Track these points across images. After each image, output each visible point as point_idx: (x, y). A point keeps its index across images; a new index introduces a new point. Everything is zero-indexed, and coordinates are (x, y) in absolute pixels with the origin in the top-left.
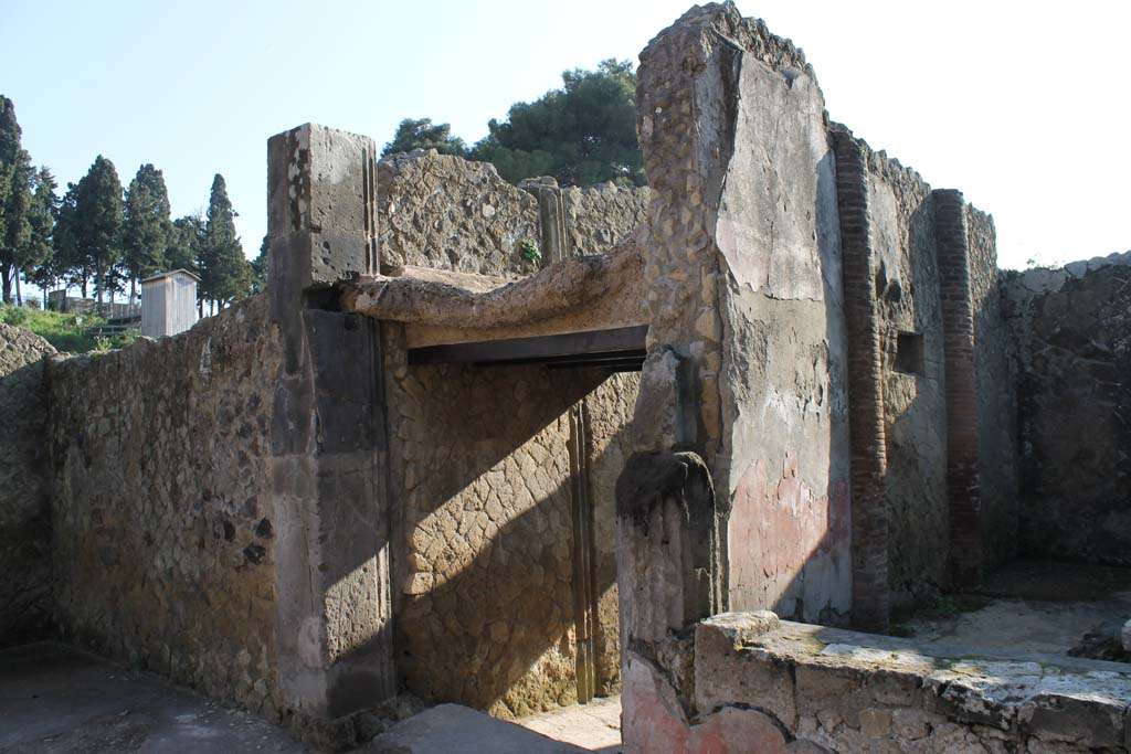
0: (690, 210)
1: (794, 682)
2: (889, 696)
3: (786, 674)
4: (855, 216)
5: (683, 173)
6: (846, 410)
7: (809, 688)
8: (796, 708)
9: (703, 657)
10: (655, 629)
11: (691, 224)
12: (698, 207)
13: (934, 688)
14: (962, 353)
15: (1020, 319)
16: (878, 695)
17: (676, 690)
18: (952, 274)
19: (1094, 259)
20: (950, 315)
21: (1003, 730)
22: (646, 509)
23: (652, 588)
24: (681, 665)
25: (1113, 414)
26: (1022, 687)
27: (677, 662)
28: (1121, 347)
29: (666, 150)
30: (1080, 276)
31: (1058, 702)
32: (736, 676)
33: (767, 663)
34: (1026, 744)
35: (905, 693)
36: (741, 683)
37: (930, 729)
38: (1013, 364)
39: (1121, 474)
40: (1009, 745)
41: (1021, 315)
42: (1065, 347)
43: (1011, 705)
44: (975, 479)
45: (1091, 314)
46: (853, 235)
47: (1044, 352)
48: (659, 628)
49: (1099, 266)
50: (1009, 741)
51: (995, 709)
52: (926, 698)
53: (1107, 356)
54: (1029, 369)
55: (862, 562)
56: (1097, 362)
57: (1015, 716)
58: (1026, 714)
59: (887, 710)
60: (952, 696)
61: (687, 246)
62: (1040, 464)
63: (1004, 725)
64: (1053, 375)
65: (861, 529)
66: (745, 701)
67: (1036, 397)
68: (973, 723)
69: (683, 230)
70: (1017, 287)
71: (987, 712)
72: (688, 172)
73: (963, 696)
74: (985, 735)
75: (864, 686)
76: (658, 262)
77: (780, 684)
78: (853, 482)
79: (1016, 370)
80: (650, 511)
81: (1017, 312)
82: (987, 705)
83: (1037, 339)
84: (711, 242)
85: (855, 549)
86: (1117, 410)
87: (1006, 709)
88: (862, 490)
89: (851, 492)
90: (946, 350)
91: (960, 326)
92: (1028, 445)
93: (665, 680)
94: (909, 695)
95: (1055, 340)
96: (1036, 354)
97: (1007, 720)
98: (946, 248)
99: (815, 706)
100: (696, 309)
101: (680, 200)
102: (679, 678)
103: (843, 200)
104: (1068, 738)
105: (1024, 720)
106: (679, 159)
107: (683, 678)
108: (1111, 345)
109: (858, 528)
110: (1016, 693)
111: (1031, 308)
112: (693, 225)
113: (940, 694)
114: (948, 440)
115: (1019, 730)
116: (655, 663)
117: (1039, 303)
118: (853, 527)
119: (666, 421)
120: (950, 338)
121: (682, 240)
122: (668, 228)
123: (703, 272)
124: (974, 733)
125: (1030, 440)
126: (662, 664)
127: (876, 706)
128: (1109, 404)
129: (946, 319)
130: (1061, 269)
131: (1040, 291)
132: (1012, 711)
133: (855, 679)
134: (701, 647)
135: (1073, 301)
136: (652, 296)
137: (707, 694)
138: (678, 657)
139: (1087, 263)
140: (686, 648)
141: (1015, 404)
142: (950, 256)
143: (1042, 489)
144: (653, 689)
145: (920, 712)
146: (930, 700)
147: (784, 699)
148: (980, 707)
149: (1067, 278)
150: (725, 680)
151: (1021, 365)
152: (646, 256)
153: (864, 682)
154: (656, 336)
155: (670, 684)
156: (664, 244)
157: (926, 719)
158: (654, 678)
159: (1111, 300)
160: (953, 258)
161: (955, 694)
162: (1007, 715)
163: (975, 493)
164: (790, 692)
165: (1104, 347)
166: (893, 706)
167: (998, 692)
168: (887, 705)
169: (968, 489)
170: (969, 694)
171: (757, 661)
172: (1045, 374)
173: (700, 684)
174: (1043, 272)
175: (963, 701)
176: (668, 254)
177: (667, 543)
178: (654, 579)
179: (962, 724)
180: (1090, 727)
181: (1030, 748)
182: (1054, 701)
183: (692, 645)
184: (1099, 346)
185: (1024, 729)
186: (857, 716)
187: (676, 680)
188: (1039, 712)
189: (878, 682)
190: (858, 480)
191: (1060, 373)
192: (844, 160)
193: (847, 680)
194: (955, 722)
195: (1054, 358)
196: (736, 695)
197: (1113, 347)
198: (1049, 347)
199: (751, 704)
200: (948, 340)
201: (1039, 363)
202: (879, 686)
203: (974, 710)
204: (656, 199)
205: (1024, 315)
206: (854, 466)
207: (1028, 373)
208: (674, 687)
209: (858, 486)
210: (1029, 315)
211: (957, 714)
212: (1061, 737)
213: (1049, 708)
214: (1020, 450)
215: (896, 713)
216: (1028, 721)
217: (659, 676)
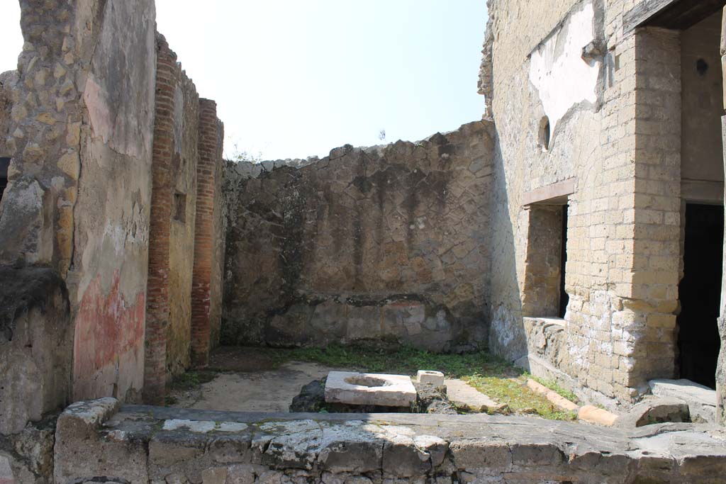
0: (64, 67)
1: (148, 454)
2: (226, 457)
3: (141, 449)
4: (165, 103)
5: (61, 35)
6: (147, 242)
7: (161, 458)
8: (149, 475)
9: (63, 443)
10: (14, 423)
11: (63, 78)
12: (71, 66)
13: (260, 447)
14: (206, 210)
15: (232, 192)
16: (217, 457)
17: (36, 475)
18: (205, 156)
19: (278, 160)
20: (202, 184)
21: (307, 470)
22: (11, 316)
23: (14, 386)
24: (41, 453)
25: (280, 256)
26: (315, 439)
27: (37, 449)
28: (288, 216)
29: (45, 11)
30: (270, 170)
31: (344, 446)
32: (95, 455)
33: (124, 441)
34: (321, 477)
35: (239, 453)
36: (100, 461)
37: (256, 476)
38: (225, 220)
39: (282, 292)
40: (310, 479)
41: (232, 190)
42: (257, 213)
43: (312, 452)
44: (208, 295)
45: (273, 194)
46: (162, 116)
47: (244, 215)
48: (19, 421)
49: (280, 166)
50: (311, 477)
51: (303, 457)
52: (254, 455)
53: (280, 221)
54: (234, 225)
55: (151, 353)
56: (275, 224)
57: (316, 459)
58: (323, 458)
59: (224, 467)
60: (273, 452)
61: (58, 96)
62: (236, 285)
63: (309, 466)
64: (248, 230)
65: (152, 329)
66: (103, 475)
67: (237, 243)
68: (288, 468)
69: (55, 82)
70: (232, 172)
71: (297, 460)
72: (65, 35)
73: (280, 450)
74: (294, 475)
75: (207, 451)
76: (27, 105)
77: (135, 458)
78: (148, 295)
79: (226, 225)
80: (15, 319)
81: (230, 188)
82: (297, 454)
83: (241, 206)
84: (80, 97)
85: (147, 344)
86: (282, 253)
87: (310, 456)
88: (154, 301)
89: (147, 302)
90: (197, 207)
91: (207, 192)
92: (230, 272)
93: (24, 467)
94: (241, 455)
95: (251, 208)
96: (240, 215)
97: (310, 463)
98: (204, 138)
99: (164, 472)
100: (60, 150)
101: (55, 56)
102: (38, 464)
103: (159, 90)
104: (349, 469)
105: (322, 461)
106: (57, 22)
107: (42, 462)
108: (283, 214)
109: (149, 329)
110: (312, 443)
111: (239, 186)
112: (64, 80)
113: (264, 452)
114: (194, 268)
115: (318, 468)
116: (14, 453)
117: (244, 183)
118: (146, 328)
119: (30, 240)
120: (200, 199)
121: (53, 90)
122: (40, 78)
123: (70, 121)
124: (287, 475)
125: (231, 269)
126: (21, 453)
127: (215, 466)
128: (278, 250)
129: (199, 186)
130: (259, 164)
131: (246, 176)
132: (314, 457)
133: (200, 447)
134: (62, 434)
135: (264, 185)
136: (18, 133)
137: (67, 474)
138: (38, 445)
139: (274, 163)
140: (47, 437)
141: (224, 246)
142: (205, 144)
143: (236, 301)
144: (10, 477)
145: (248, 466)
146: (257, 456)
147: (139, 469)
148: (293, 457)
149: (262, 170)
150: (84, 459)
151: (230, 222)
152: (15, 98)
153: (207, 449)
154: (19, 168)
155: (29, 470)
156: (34, 90)
157: (253, 470)
158: (13, 467)
159: (285, 187)
160: (207, 146)
161: (275, 449)
162: (311, 459)
163: (207, 303)
164: (144, 463)
165: (279, 215)
166: (229, 464)
167: (301, 445)
168: (224, 464)
169: (204, 300)
170: (285, 449)
171: (115, 441)
172: (244, 228)
173: (59, 466)
174: (248, 164)
175: (280, 454)
176: (37, 99)
177: (30, 346)
178: (16, 378)
179: (279, 470)
180: (363, 459)
181: (324, 479)
182: (341, 446)
183: (53, 433)
184: (276, 214)
185: (322, 468)
186: (200, 475)
187: (36, 466)
188: (332, 455)
189: (218, 448)
190: (152, 293)
191: (252, 229)
192: (162, 61)
193: (194, 449)
194: (274, 469)
195: (250, 219)
196: (95, 471)
197: (284, 216)
198: (248, 212)
199: (108, 477)
200: (199, 200)
201: (241, 221)
202: (219, 450)
203: (288, 459)
204: (30, 51)
205: (235, 190)
206: (150, 283)
207: (234, 227)
208: (34, 472)
209: (151, 298)
210: (237, 190)
211: (276, 464)
212: (345, 469)
213: (338, 451)
214: (225, 276)
215: (230, 469)
216: (324, 461)
217: (17, 464)
